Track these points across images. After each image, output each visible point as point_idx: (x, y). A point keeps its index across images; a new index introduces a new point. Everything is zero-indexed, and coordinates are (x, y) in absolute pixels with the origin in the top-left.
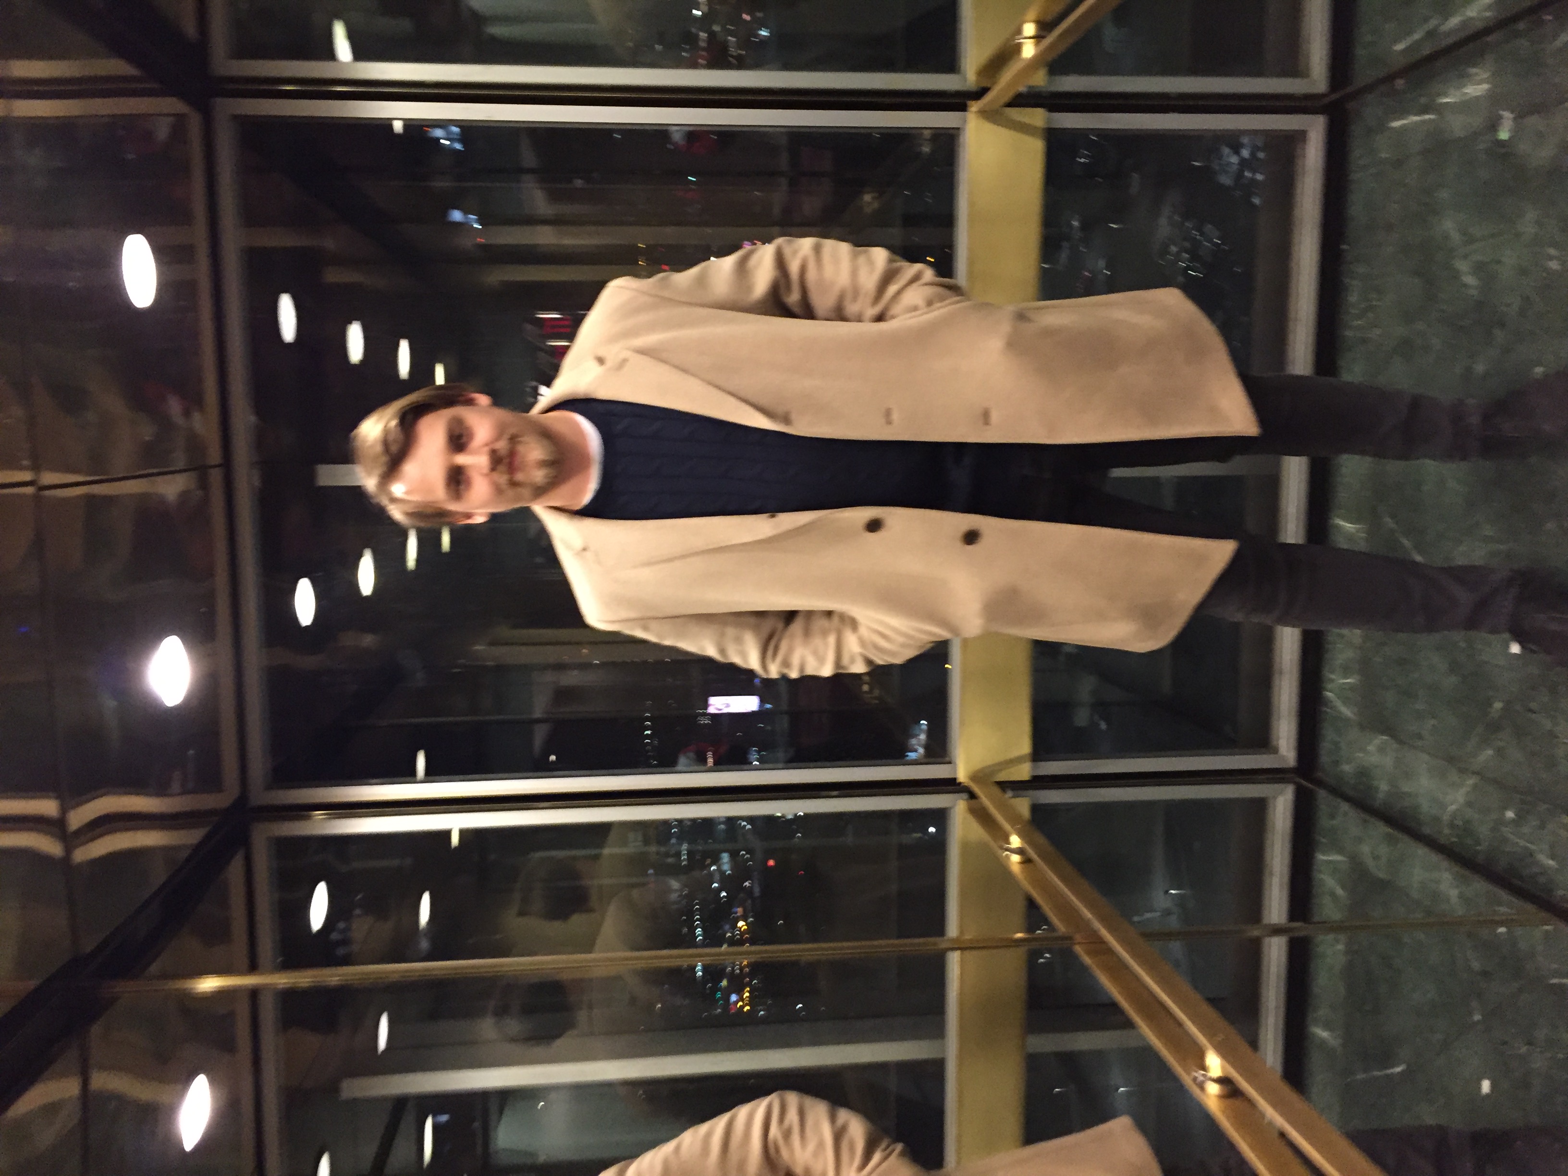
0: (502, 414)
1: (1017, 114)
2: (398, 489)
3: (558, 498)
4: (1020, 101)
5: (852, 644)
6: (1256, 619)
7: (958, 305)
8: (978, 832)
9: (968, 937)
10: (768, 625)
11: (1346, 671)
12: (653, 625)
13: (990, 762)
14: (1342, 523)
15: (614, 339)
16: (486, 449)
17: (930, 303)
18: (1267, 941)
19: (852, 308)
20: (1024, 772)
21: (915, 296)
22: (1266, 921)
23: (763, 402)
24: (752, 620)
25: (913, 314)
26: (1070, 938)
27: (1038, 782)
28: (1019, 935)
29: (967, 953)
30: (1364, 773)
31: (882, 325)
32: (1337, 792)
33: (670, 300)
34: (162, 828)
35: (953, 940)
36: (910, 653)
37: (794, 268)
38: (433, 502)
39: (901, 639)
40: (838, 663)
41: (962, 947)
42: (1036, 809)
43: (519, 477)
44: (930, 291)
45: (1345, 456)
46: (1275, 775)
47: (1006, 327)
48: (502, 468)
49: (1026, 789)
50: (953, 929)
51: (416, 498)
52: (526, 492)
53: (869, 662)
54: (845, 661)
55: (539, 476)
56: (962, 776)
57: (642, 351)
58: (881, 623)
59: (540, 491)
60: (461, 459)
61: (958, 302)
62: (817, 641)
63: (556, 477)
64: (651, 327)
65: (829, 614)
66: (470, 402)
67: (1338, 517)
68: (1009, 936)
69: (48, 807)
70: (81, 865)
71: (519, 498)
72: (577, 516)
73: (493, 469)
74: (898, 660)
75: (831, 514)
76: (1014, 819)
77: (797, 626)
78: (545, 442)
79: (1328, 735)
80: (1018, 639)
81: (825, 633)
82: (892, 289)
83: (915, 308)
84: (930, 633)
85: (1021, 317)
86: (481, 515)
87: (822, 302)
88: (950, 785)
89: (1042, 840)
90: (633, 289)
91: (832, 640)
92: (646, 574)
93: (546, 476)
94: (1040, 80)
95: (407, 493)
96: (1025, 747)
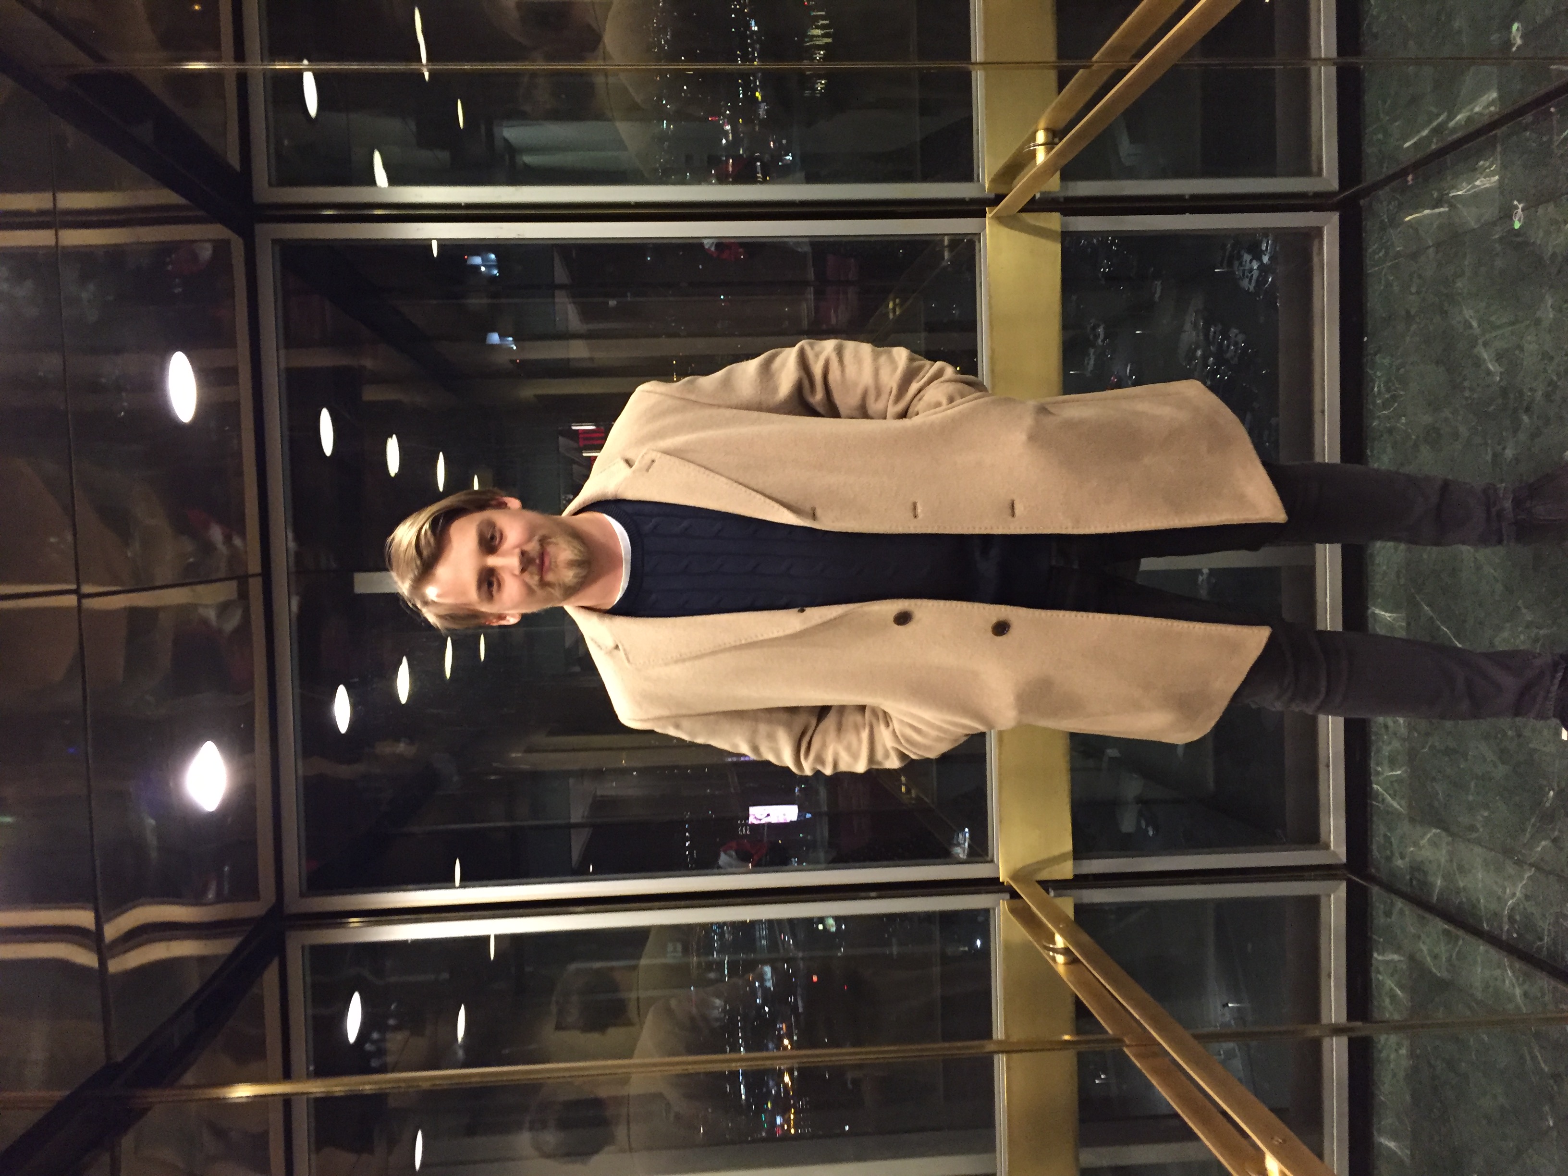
0: (532, 516)
1: (1030, 218)
2: (431, 592)
3: (590, 597)
4: (1034, 206)
5: (885, 737)
6: (1295, 708)
7: (982, 400)
8: (1020, 933)
9: (1014, 1039)
10: (800, 721)
11: (1393, 763)
12: (685, 723)
13: (1030, 861)
14: (1377, 611)
15: (642, 441)
16: (517, 551)
17: (951, 400)
18: (1326, 1042)
19: (874, 407)
20: (1066, 870)
21: (936, 393)
22: (1324, 1021)
23: (788, 498)
24: (784, 716)
25: (937, 409)
26: (1119, 1041)
27: (1080, 881)
28: (1067, 1037)
29: (1015, 1056)
30: (1417, 868)
31: (906, 422)
32: (1390, 888)
33: (695, 402)
34: (198, 938)
35: (1000, 1042)
36: (944, 747)
37: (817, 370)
38: (465, 604)
39: (934, 733)
40: (872, 758)
41: (1009, 1050)
42: (1079, 908)
43: (550, 577)
44: (951, 388)
45: (1378, 544)
46: (1327, 872)
47: (1028, 421)
48: (533, 569)
49: (1070, 888)
50: (999, 1032)
51: (449, 601)
52: (557, 593)
53: (903, 756)
54: (879, 755)
55: (569, 576)
56: (1003, 876)
57: (667, 452)
58: (913, 716)
59: (570, 591)
60: (492, 561)
61: (979, 398)
62: (851, 737)
63: (585, 577)
64: (677, 430)
65: (862, 708)
66: (502, 506)
67: (1374, 605)
68: (1056, 1038)
69: (84, 918)
70: (115, 976)
71: (550, 598)
72: (607, 615)
73: (523, 570)
74: (932, 755)
75: (859, 607)
76: (1058, 918)
77: (830, 721)
78: (576, 543)
79: (1379, 829)
80: (1054, 732)
81: (857, 729)
82: (914, 387)
83: (938, 404)
84: (964, 726)
85: (1043, 410)
86: (513, 616)
87: (845, 400)
88: (991, 885)
89: (1085, 938)
90: (661, 394)
91: (865, 735)
92: (676, 671)
93: (575, 576)
94: (1054, 184)
95: (439, 596)
96: (1067, 845)
